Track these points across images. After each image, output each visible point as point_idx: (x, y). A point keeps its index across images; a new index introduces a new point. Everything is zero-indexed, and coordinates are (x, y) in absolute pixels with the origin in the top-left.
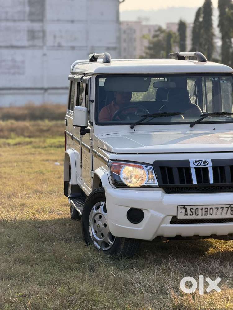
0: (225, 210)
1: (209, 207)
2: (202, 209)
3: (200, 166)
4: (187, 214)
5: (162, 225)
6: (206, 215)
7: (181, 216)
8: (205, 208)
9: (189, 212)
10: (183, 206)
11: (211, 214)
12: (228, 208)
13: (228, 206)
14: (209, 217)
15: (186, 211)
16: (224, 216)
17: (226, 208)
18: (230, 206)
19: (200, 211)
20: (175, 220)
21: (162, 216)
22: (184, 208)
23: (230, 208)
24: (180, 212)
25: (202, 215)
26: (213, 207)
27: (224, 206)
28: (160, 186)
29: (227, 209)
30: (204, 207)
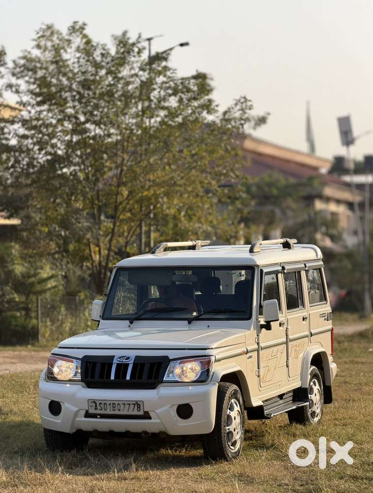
0: (132, 406)
1: (116, 403)
2: (110, 404)
3: (122, 362)
4: (97, 409)
5: (77, 419)
6: (114, 410)
7: (92, 411)
8: (113, 404)
9: (98, 407)
10: (93, 401)
11: (119, 410)
12: (135, 404)
13: (134, 403)
14: (117, 412)
15: (96, 406)
16: (131, 413)
17: (133, 404)
18: (137, 403)
19: (108, 406)
20: (88, 415)
21: (75, 409)
22: (94, 402)
23: (136, 405)
24: (90, 406)
25: (110, 411)
26: (121, 403)
27: (131, 403)
28: (82, 381)
29: (128, 405)
30: (112, 402)
